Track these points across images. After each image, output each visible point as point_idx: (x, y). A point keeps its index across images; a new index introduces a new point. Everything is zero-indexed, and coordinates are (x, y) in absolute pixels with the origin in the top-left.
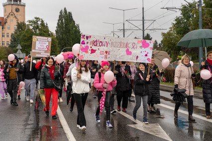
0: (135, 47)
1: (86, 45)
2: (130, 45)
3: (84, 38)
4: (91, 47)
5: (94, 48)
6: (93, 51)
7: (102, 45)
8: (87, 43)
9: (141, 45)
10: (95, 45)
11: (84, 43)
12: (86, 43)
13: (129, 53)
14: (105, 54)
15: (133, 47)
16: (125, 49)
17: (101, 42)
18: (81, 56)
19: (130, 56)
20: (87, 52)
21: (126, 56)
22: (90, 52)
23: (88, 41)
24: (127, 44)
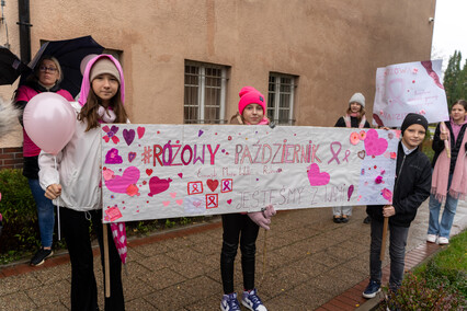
0: (341, 156)
1: (125, 164)
2: (323, 152)
3: (116, 140)
4: (149, 172)
5: (161, 172)
6: (158, 186)
7: (194, 159)
8: (132, 156)
9: (361, 146)
10: (163, 163)
11: (118, 160)
12: (125, 158)
13: (318, 177)
14: (207, 190)
15: (335, 157)
16: (305, 166)
17: (187, 147)
18: (110, 209)
19: (323, 190)
20: (132, 191)
21: (311, 190)
22: (146, 188)
23: (133, 148)
24: (309, 148)
